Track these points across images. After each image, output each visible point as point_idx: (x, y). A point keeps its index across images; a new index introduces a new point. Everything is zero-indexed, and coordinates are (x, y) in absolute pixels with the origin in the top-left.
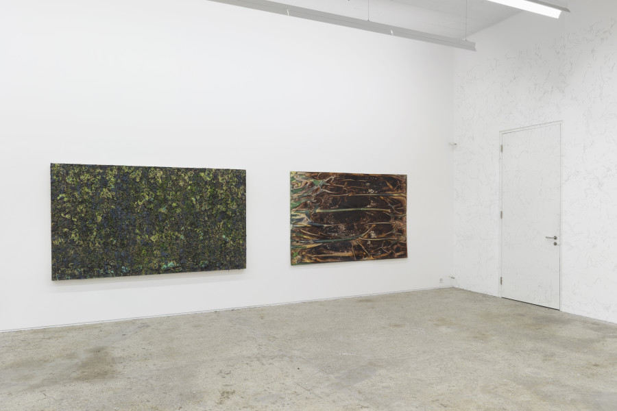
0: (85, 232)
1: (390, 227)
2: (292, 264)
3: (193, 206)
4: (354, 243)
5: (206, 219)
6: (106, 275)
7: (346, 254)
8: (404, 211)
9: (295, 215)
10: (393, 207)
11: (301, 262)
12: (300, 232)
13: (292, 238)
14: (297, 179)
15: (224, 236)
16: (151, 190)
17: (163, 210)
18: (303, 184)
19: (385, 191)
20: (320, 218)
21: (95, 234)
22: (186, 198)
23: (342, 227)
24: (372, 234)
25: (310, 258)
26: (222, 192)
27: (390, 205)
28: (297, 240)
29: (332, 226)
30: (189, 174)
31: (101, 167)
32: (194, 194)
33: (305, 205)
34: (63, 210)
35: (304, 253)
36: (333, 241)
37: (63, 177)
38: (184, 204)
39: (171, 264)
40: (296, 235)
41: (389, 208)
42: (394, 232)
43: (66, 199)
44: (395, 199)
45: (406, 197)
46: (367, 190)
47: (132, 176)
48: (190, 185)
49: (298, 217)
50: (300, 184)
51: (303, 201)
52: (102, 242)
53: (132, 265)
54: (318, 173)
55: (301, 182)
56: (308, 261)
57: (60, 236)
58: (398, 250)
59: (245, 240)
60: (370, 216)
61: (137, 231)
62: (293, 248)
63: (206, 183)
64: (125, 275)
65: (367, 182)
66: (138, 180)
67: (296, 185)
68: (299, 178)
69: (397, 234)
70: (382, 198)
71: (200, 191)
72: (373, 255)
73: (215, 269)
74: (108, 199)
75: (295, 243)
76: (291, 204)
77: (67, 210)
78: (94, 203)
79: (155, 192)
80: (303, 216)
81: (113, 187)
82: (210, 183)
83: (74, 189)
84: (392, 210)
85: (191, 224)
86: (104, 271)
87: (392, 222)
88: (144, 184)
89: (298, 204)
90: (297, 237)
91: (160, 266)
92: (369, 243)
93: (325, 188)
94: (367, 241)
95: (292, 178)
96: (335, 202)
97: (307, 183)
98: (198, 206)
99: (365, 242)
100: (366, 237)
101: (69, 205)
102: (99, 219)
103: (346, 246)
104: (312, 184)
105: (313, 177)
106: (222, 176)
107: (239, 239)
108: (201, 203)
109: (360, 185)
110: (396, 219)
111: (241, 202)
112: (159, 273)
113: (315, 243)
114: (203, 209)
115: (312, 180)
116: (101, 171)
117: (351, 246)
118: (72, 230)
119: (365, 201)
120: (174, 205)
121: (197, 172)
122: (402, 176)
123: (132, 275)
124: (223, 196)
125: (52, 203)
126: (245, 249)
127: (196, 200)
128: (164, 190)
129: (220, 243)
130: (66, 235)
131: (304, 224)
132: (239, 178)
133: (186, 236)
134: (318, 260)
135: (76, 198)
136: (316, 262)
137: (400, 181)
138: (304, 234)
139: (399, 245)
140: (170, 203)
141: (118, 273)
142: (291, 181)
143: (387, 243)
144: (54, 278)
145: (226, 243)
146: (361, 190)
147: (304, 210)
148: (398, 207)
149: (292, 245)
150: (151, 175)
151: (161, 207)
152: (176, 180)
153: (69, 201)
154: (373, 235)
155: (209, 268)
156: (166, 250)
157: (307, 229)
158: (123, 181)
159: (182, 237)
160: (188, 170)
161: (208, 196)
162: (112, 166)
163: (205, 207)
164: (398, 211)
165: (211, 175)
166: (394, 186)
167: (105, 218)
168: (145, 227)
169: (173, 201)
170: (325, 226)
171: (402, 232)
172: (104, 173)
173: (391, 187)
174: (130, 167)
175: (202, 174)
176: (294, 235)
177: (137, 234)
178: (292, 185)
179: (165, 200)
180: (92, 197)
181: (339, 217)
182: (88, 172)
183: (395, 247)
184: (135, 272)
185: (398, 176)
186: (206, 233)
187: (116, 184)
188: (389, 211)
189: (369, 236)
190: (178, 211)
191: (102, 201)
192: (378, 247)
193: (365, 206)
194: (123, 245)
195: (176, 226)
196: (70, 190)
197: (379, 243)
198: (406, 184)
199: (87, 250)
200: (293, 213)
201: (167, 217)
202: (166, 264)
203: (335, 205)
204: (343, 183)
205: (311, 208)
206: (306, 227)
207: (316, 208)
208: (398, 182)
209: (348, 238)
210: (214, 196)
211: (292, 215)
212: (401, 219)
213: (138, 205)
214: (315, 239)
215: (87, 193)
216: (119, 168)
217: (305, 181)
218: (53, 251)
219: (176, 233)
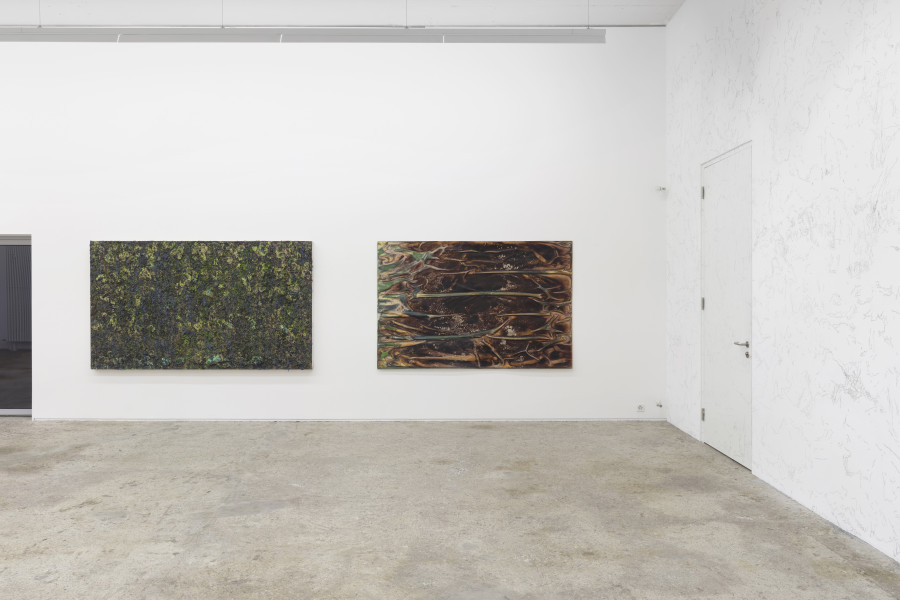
0: (123, 317)
1: (542, 321)
2: (380, 367)
3: (244, 288)
4: (478, 342)
5: (260, 304)
6: (144, 367)
7: (464, 357)
8: (567, 296)
9: (385, 301)
10: (546, 290)
11: (392, 366)
12: (392, 324)
13: (379, 331)
14: (388, 252)
15: (282, 327)
16: (194, 269)
17: (208, 293)
18: (397, 258)
19: (532, 266)
20: (424, 305)
21: (133, 319)
22: (235, 278)
23: (459, 319)
24: (509, 331)
25: (407, 361)
26: (280, 270)
27: (540, 287)
28: (387, 334)
29: (442, 316)
30: (239, 248)
31: (140, 243)
32: (245, 273)
33: (400, 287)
34: (102, 292)
35: (397, 353)
36: (443, 338)
37: (102, 255)
38: (232, 285)
39: (216, 358)
40: (386, 327)
41: (539, 291)
42: (549, 328)
43: (104, 280)
44: (550, 278)
45: (570, 276)
46: (500, 266)
47: (172, 253)
48: (240, 262)
49: (388, 304)
50: (391, 259)
51: (396, 281)
52: (140, 328)
53: (173, 356)
54: (420, 242)
55: (394, 256)
56: (402, 365)
57: (99, 321)
58: (555, 356)
59: (310, 332)
60: (506, 304)
61: (179, 317)
62: (381, 346)
63: (260, 259)
64: (165, 368)
65: (500, 254)
66: (179, 258)
67: (387, 260)
68: (391, 251)
69: (553, 331)
70: (527, 276)
71: (253, 270)
72: (510, 361)
73: (271, 368)
74: (148, 279)
75: (384, 338)
76: (379, 286)
77: (106, 292)
78: (133, 284)
79: (199, 271)
80: (396, 302)
81: (152, 265)
82: (265, 260)
83: (112, 269)
84: (544, 295)
85: (241, 311)
86: (143, 362)
87: (544, 312)
88: (186, 263)
89: (388, 286)
90: (387, 330)
91: (204, 360)
92: (504, 343)
93: (431, 264)
94: (500, 340)
95: (381, 251)
96: (446, 283)
97: (402, 257)
98: (249, 288)
99: (496, 343)
100: (498, 334)
101: (107, 286)
102: (138, 302)
103: (464, 346)
104: (411, 259)
105: (412, 249)
106: (280, 250)
107: (302, 331)
108: (253, 285)
109: (489, 259)
110: (552, 308)
111: (303, 283)
112: (203, 368)
113: (414, 339)
114: (256, 291)
115: (411, 253)
116: (140, 248)
117: (472, 346)
118: (110, 314)
119: (497, 282)
120: (221, 286)
121: (249, 245)
122: (564, 243)
123: (173, 368)
124: (282, 276)
125: (91, 285)
126: (310, 344)
127: (248, 281)
128: (209, 269)
129: (277, 334)
130: (104, 320)
131: (398, 313)
132: (303, 252)
133: (236, 324)
134: (418, 363)
135: (114, 279)
136: (415, 366)
137: (560, 251)
138: (399, 327)
139: (557, 348)
140: (216, 284)
141: (158, 365)
142: (379, 254)
143: (536, 344)
144: (93, 367)
145: (285, 335)
146: (492, 266)
147: (399, 294)
148: (556, 290)
149: (379, 341)
150: (194, 252)
151: (205, 289)
152: (223, 256)
153: (107, 282)
154: (511, 331)
155: (263, 365)
156: (211, 340)
157: (402, 320)
158: (163, 259)
159: (230, 326)
160: (237, 243)
161: (263, 275)
162: (152, 242)
163: (259, 289)
164: (557, 296)
165: (266, 250)
166: (548, 258)
167: (144, 301)
168: (188, 312)
169: (220, 282)
170: (431, 316)
171: (564, 328)
172: (144, 250)
173: (544, 260)
174: (170, 243)
175: (255, 249)
176: (383, 328)
177: (178, 321)
178: (381, 260)
179: (211, 281)
180: (130, 278)
181: (453, 305)
182: (126, 249)
183: (550, 351)
184: (176, 365)
185: (555, 243)
186: (259, 322)
187: (156, 262)
188: (539, 296)
189: (505, 333)
190: (226, 294)
191: (142, 282)
192: (518, 350)
193: (497, 288)
194: (162, 333)
195: (223, 312)
196: (108, 271)
197: (521, 344)
198: (571, 255)
199: (125, 337)
200: (381, 298)
201: (212, 301)
202: (212, 358)
203: (447, 287)
204: (459, 256)
205: (408, 291)
206: (400, 317)
207: (417, 291)
208: (557, 254)
209: (468, 335)
210: (270, 276)
211: (379, 301)
212: (562, 309)
213: (179, 286)
214: (414, 334)
215: (126, 273)
216: (160, 244)
217: (399, 254)
218: (92, 337)
219: (224, 321)
